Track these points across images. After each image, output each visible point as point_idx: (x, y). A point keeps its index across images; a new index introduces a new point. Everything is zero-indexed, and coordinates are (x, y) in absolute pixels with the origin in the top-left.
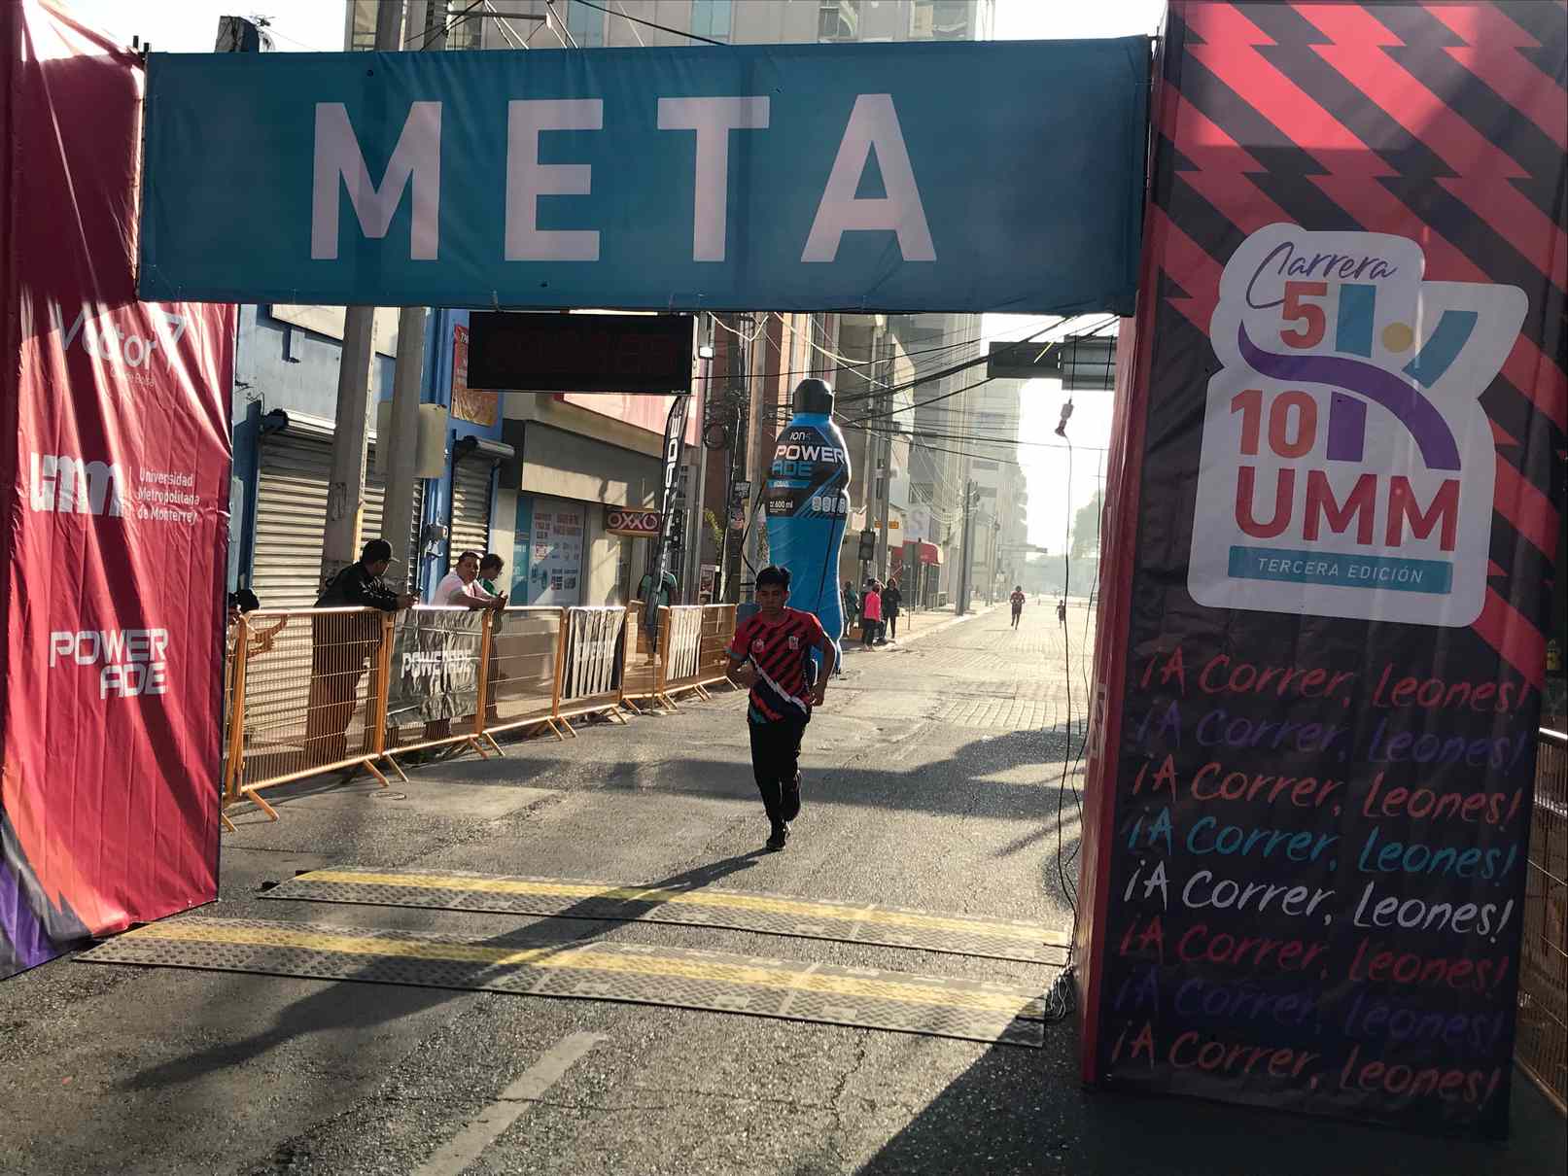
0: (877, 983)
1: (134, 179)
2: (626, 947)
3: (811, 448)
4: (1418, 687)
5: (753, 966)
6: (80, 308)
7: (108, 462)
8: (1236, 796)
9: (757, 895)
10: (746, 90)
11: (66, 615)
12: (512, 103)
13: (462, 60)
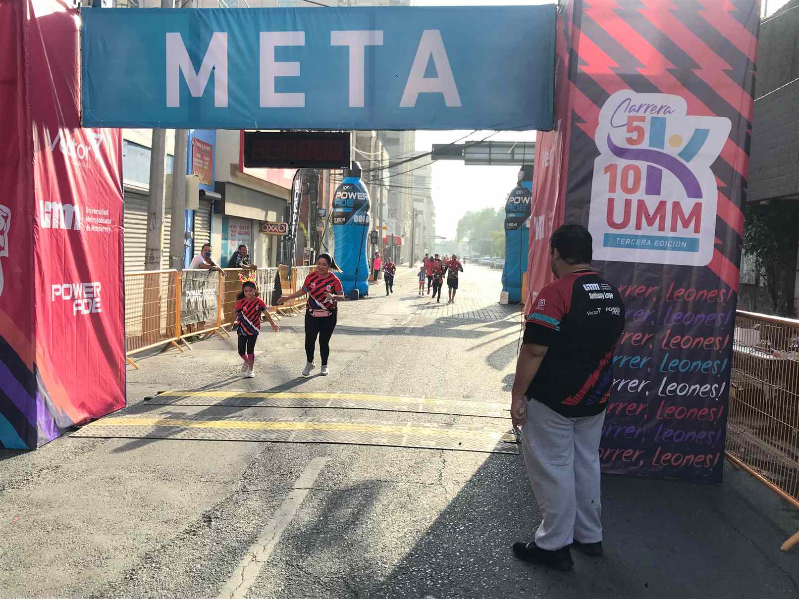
1: (77, 69)
2: (324, 419)
3: (352, 193)
4: (685, 293)
7: (72, 203)
9: (372, 394)
10: (372, 27)
11: (58, 277)
12: (261, 33)
13: (236, 12)
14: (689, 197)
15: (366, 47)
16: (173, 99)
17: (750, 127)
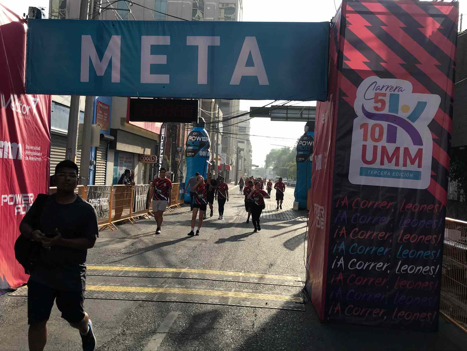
1: (24, 57)
6: (10, 96)
7: (18, 143)
8: (362, 238)
9: (209, 269)
10: (213, 34)
11: (6, 190)
12: (142, 36)
13: (127, 23)
14: (414, 145)
15: (208, 46)
16: (85, 77)
17: (452, 100)
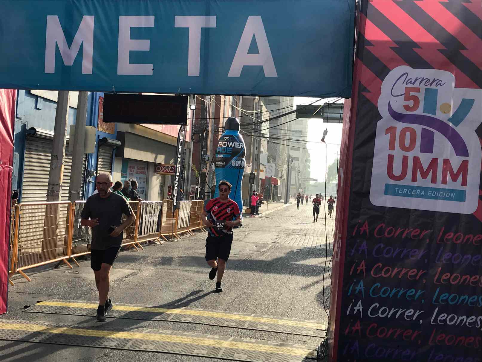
0: (255, 345)
2: (161, 331)
4: (454, 236)
5: (208, 338)
9: (210, 311)
10: (208, 13)
12: (120, 17)
14: (457, 156)
15: (202, 28)
16: (50, 67)
